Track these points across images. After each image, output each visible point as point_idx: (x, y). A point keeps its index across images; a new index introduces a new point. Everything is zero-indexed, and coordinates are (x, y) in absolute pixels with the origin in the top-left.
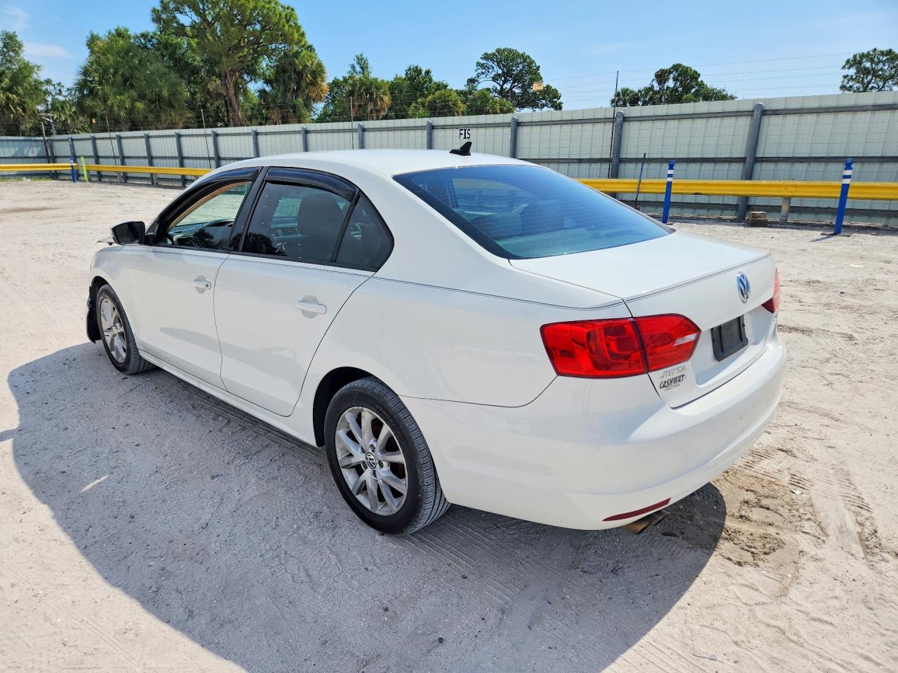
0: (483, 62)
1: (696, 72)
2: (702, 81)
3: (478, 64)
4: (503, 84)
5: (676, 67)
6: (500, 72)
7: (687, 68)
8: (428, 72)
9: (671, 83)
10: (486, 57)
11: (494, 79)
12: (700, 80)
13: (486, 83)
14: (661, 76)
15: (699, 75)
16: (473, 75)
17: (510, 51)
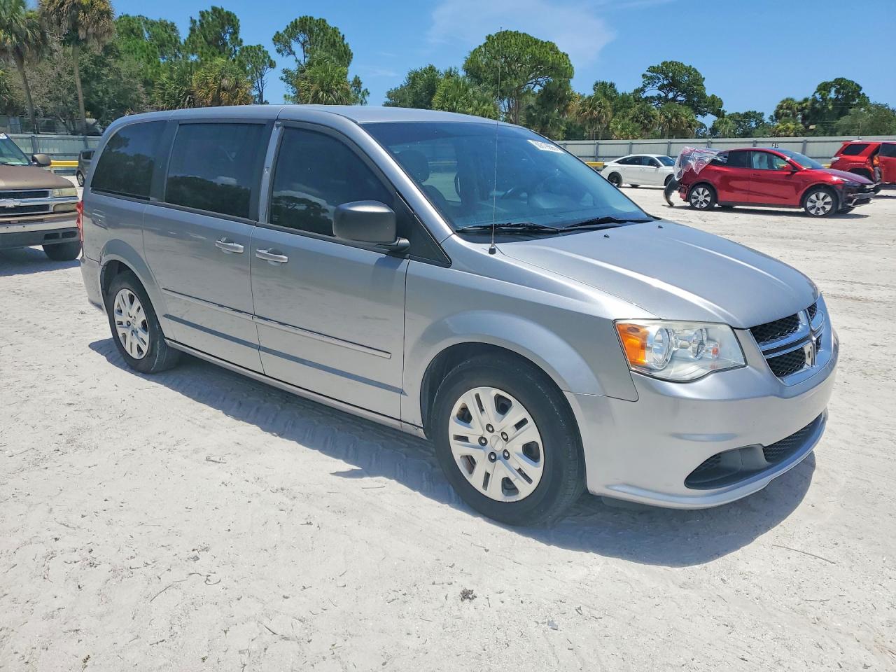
0: (649, 74)
1: (858, 86)
2: (863, 94)
3: (644, 76)
4: (668, 92)
5: (838, 81)
6: (665, 82)
7: (849, 81)
8: (612, 85)
9: (833, 95)
10: (652, 69)
11: (660, 88)
12: (861, 92)
13: (652, 92)
14: (824, 87)
15: (861, 88)
16: (641, 86)
17: (677, 64)
